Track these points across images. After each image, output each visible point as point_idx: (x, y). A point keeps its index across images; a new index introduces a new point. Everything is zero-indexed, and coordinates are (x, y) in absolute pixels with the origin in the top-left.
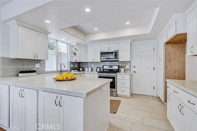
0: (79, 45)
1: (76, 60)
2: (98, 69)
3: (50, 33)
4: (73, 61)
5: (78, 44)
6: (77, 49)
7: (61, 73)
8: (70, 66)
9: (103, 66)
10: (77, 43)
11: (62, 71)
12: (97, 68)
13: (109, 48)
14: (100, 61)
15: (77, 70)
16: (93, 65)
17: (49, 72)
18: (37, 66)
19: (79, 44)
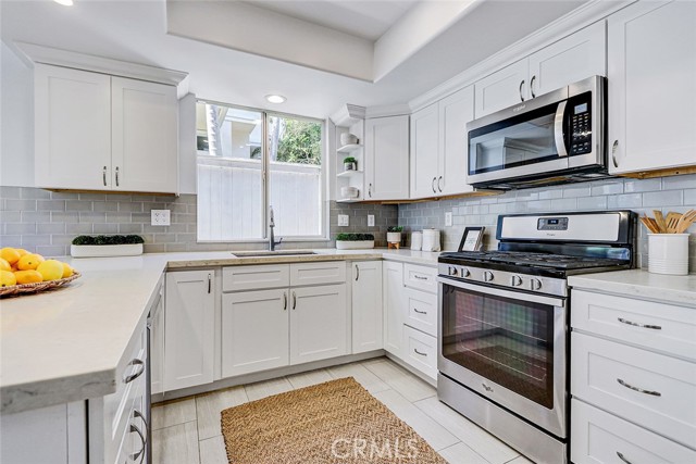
0: (368, 113)
1: (353, 190)
2: (474, 236)
3: (182, 76)
4: (343, 196)
5: (358, 112)
6: (359, 135)
7: (270, 251)
8: (333, 220)
9: (501, 218)
10: (350, 107)
11: (274, 244)
12: (467, 230)
13: (527, 83)
14: (470, 189)
15: (371, 243)
16: (448, 215)
17: (216, 247)
18: (161, 218)
19: (363, 109)
